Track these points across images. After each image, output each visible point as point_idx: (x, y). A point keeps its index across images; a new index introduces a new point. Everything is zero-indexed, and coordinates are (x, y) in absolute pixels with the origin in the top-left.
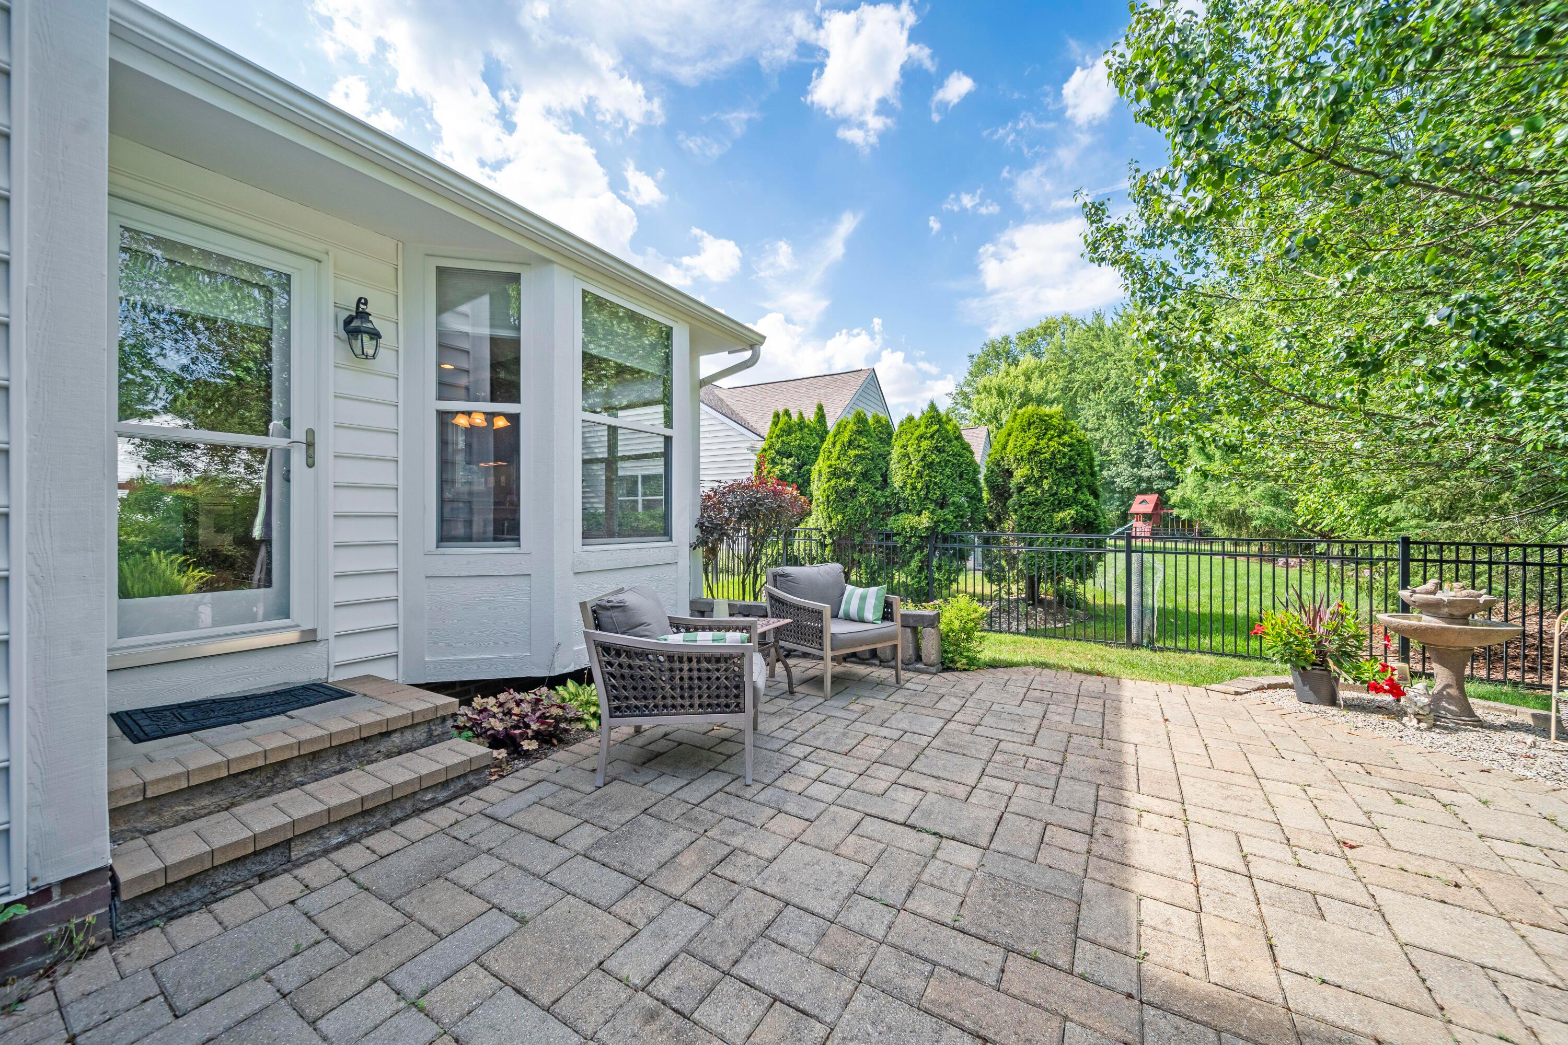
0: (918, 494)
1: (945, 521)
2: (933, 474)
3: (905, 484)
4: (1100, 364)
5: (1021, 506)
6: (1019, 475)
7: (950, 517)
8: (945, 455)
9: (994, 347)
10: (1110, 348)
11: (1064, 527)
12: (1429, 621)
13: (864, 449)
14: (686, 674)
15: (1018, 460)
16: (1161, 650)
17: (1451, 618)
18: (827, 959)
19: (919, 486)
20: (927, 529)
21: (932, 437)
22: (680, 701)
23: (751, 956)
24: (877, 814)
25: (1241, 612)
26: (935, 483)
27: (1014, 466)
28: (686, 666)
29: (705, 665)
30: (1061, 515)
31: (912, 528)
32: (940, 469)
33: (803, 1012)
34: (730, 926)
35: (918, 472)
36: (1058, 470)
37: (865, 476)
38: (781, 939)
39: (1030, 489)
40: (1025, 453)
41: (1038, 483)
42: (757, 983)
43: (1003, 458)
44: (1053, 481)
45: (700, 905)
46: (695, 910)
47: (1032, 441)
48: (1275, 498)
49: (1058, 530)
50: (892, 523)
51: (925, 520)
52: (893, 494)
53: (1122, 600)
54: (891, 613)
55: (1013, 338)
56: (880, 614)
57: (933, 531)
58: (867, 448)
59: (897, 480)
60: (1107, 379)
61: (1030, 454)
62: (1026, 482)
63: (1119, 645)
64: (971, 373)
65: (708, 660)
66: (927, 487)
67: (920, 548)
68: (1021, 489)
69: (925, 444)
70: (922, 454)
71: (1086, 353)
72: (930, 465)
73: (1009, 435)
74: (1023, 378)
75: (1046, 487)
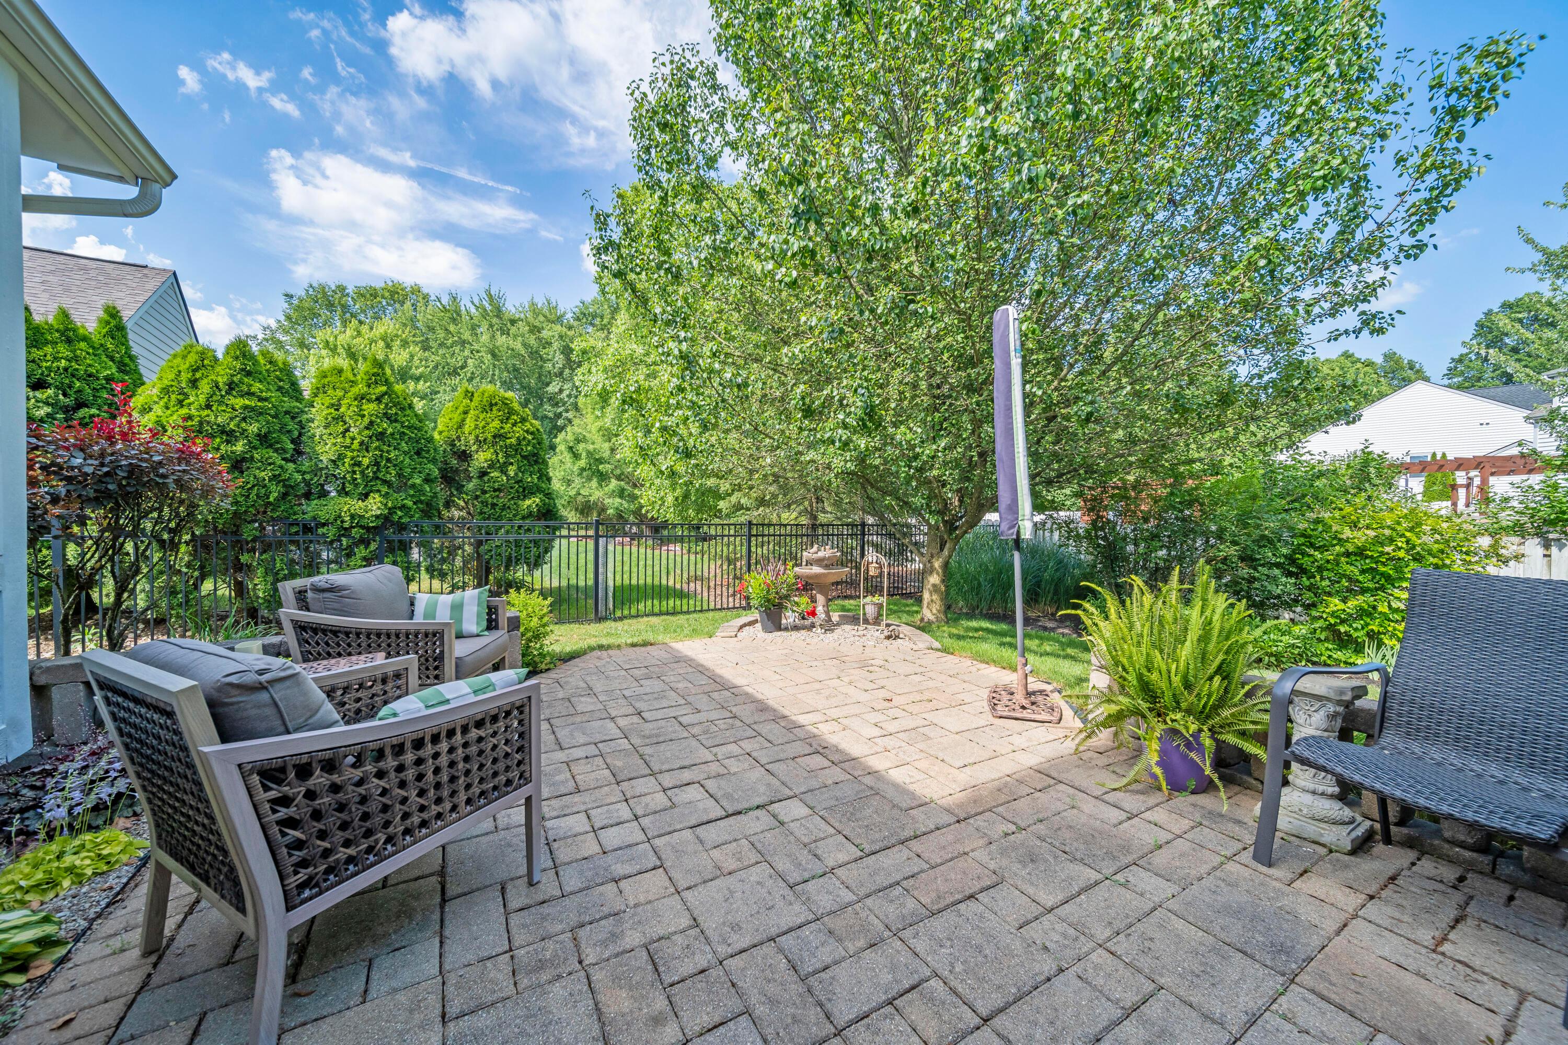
0: (362, 472)
1: (403, 507)
2: (385, 448)
3: (341, 457)
4: (457, 349)
5: (484, 492)
6: (482, 458)
7: (409, 503)
8: (398, 426)
9: (324, 293)
10: (467, 336)
11: (530, 514)
12: (816, 570)
13: (261, 399)
14: (444, 760)
15: (480, 442)
16: (621, 619)
17: (827, 567)
18: (861, 943)
19: (366, 461)
20: (377, 517)
21: (379, 399)
22: (435, 809)
23: (829, 1000)
24: (699, 821)
25: (642, 582)
26: (388, 460)
27: (474, 448)
28: (444, 746)
29: (474, 733)
30: (528, 502)
31: (352, 517)
32: (395, 443)
33: (913, 988)
34: (772, 1002)
35: (362, 443)
36: (524, 457)
37: (264, 439)
38: (819, 965)
39: (495, 474)
40: (489, 436)
41: (503, 470)
42: (865, 1009)
43: (459, 438)
44: (519, 468)
45: (717, 1019)
46: (722, 1029)
47: (496, 424)
48: (621, 493)
49: (523, 518)
50: (311, 509)
51: (374, 506)
52: (316, 471)
53: (591, 582)
54: (496, 620)
55: (350, 290)
56: (484, 624)
57: (386, 520)
58: (266, 399)
59: (326, 451)
60: (462, 368)
61: (494, 437)
62: (490, 467)
63: (590, 621)
64: (289, 318)
65: (479, 724)
66: (377, 464)
67: (365, 542)
68: (483, 474)
69: (370, 408)
70: (366, 420)
71: (441, 334)
72: (381, 436)
73: (466, 413)
74: (381, 344)
75: (512, 474)
